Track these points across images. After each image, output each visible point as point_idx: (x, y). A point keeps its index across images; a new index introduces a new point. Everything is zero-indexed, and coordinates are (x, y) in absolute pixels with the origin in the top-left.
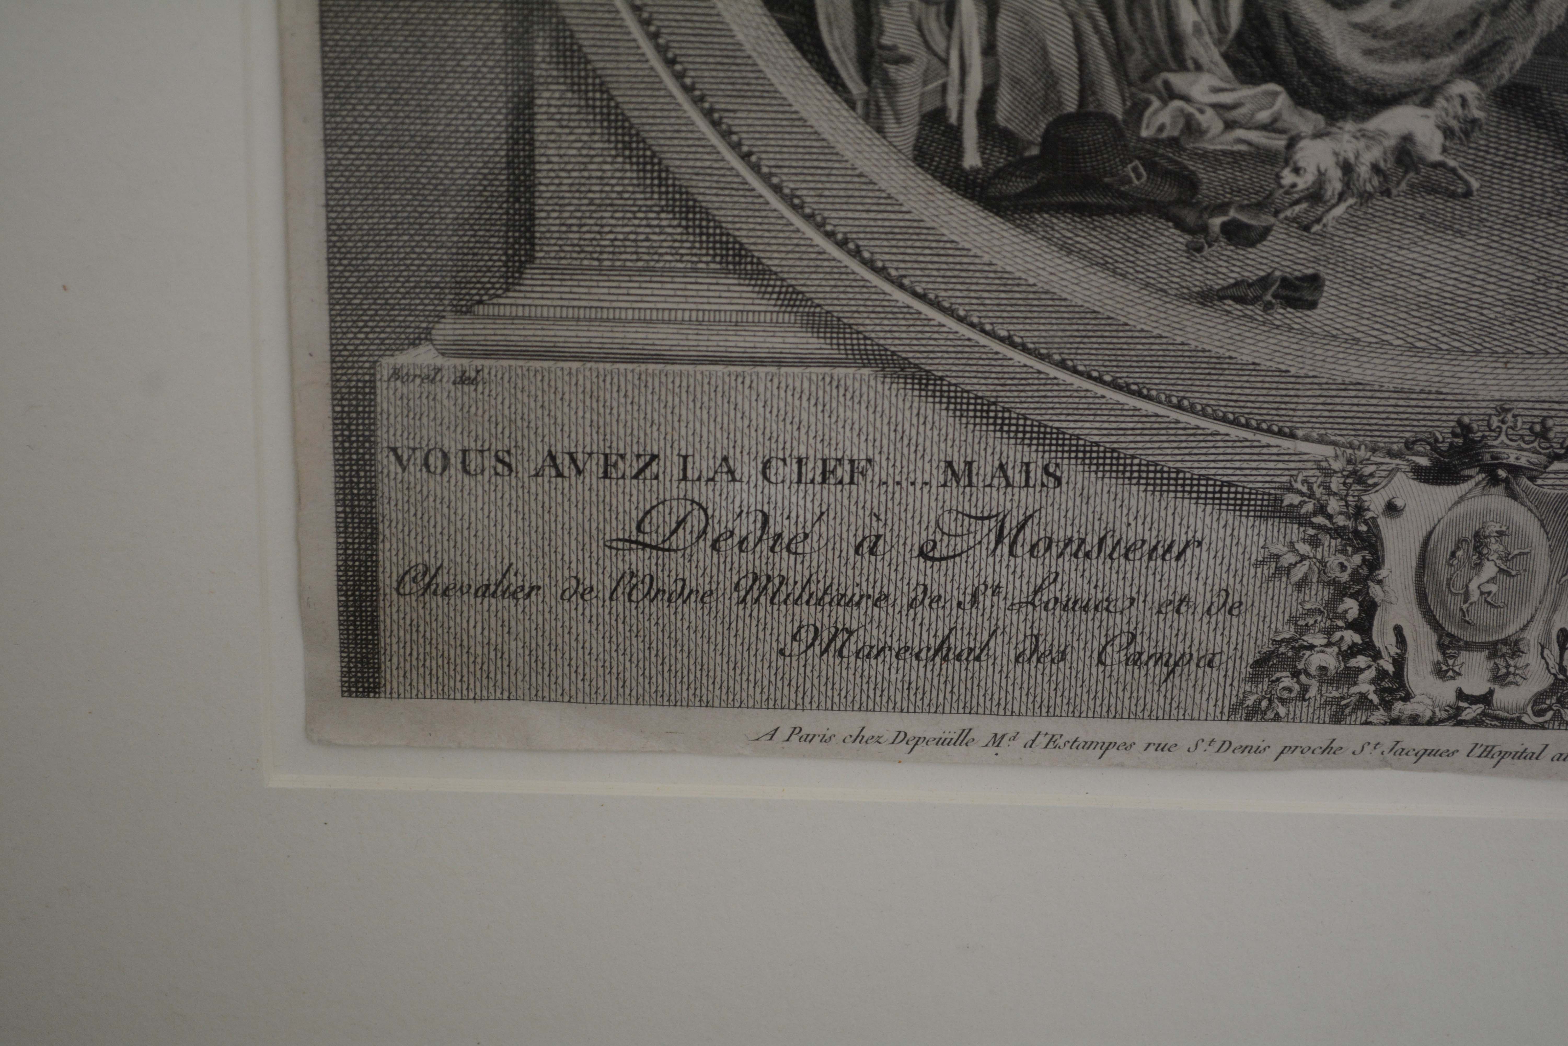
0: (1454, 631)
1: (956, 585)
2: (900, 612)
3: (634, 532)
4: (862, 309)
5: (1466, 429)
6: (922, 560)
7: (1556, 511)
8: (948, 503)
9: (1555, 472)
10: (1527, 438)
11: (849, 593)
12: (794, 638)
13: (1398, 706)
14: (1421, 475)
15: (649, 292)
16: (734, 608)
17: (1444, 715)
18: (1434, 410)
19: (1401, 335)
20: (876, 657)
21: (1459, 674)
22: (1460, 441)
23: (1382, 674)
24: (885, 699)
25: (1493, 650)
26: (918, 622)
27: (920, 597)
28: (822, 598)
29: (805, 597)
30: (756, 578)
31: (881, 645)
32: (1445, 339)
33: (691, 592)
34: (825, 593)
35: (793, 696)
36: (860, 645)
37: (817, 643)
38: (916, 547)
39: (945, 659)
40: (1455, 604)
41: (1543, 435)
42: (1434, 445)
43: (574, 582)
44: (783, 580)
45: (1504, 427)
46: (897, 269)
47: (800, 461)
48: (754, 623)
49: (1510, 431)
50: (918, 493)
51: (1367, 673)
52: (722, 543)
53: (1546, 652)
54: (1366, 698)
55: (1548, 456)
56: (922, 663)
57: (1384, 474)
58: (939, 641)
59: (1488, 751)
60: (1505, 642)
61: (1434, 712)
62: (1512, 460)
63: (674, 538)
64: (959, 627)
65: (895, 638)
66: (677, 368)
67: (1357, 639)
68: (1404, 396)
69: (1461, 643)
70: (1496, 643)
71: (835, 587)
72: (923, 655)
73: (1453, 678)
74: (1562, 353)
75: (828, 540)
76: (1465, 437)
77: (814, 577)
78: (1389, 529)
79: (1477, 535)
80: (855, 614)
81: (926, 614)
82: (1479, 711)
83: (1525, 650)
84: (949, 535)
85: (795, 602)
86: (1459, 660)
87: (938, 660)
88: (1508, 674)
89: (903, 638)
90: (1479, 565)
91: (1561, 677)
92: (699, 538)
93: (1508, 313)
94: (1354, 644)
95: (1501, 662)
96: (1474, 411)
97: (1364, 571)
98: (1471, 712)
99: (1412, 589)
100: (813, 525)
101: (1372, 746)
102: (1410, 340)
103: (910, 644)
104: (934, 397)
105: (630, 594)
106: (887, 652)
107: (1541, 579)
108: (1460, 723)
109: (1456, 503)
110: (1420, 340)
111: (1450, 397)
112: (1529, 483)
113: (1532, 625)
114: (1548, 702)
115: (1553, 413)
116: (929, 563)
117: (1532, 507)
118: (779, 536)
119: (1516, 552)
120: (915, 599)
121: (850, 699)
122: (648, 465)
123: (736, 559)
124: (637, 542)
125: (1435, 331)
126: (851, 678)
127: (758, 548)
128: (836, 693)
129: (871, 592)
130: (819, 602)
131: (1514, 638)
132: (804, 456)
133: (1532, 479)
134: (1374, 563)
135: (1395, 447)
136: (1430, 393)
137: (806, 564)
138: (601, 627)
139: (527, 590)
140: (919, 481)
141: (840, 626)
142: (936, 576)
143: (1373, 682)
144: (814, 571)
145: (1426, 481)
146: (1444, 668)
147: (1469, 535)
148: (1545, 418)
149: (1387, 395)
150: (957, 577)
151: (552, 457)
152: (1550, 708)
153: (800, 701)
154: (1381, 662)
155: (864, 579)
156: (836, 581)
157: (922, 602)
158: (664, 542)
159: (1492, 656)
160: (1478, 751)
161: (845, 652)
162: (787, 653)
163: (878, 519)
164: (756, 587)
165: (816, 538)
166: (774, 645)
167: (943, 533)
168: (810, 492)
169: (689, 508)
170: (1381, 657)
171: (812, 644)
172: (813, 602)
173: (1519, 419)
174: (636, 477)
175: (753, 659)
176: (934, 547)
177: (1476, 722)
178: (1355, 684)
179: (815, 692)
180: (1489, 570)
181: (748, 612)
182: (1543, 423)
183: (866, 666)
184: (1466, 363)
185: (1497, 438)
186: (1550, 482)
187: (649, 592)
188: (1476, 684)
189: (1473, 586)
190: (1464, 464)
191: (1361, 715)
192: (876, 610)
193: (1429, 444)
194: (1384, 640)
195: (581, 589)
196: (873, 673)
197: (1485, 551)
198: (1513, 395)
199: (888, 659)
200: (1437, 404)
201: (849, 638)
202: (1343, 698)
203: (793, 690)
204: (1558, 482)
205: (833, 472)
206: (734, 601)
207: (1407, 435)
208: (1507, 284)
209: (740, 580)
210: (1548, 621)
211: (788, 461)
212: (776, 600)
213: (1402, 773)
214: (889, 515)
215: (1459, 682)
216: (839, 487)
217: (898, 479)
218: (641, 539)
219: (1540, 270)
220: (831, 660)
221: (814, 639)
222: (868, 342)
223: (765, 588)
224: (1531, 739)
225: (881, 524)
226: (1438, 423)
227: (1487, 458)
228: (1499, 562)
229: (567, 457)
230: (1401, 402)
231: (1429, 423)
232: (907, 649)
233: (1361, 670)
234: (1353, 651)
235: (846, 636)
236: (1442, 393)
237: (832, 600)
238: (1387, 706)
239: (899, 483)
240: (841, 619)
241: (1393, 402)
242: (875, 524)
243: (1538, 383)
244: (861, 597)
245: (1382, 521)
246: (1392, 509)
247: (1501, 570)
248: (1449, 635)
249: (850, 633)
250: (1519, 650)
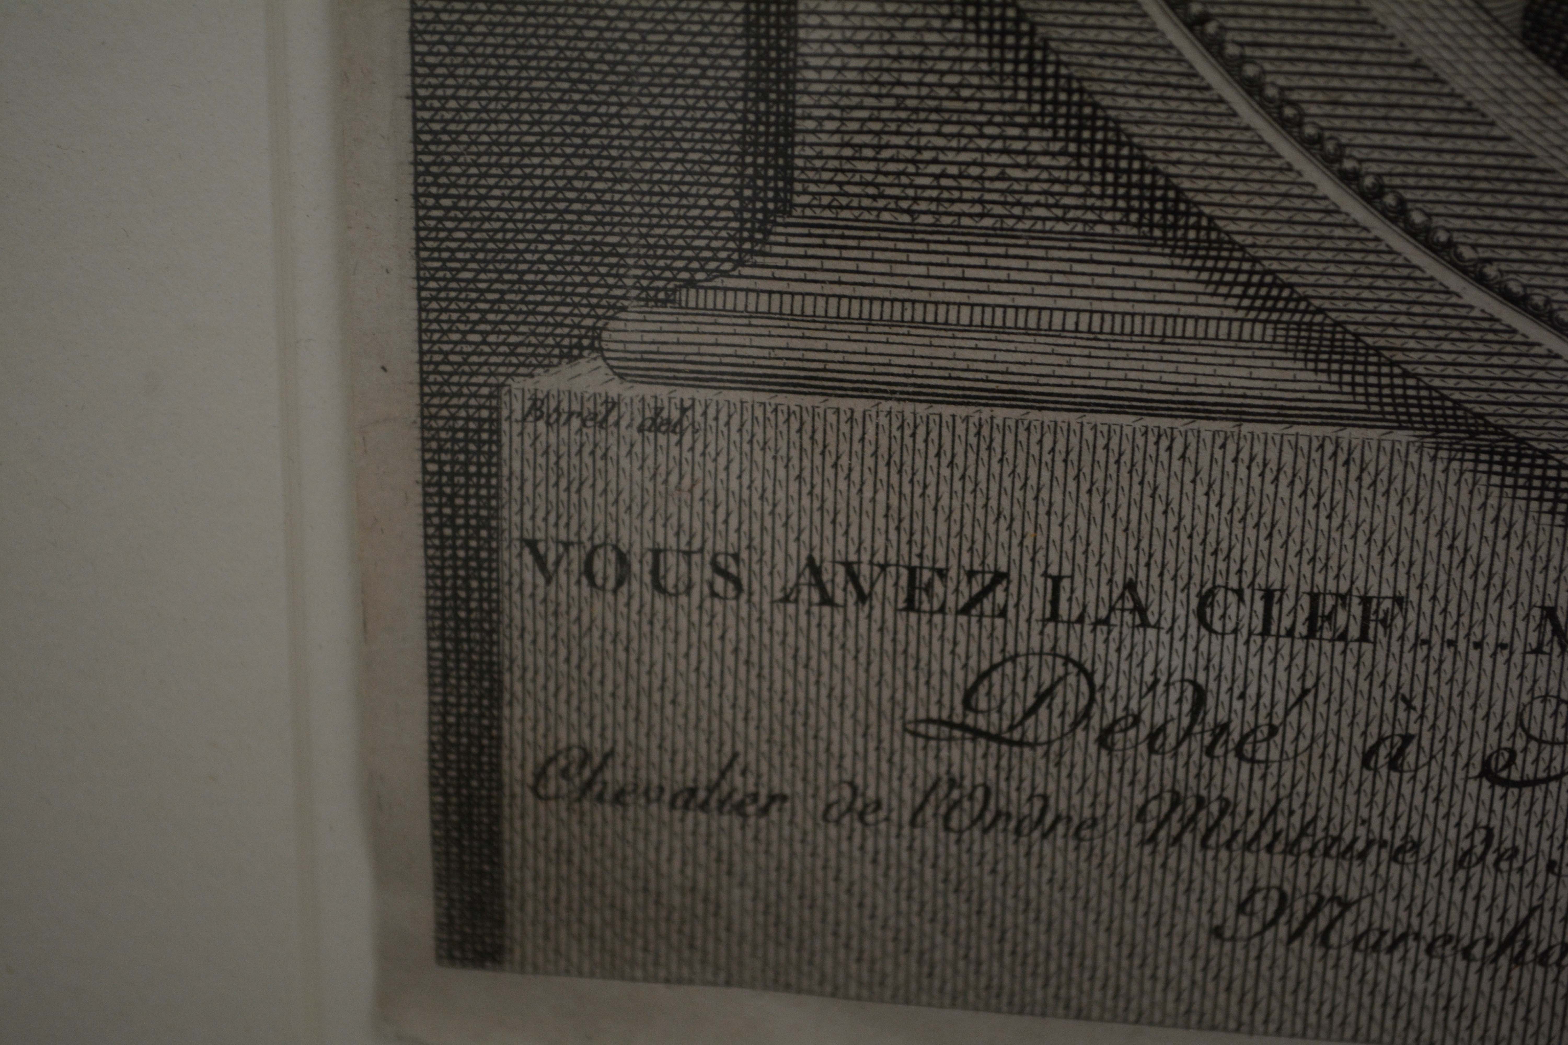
1: (1547, 832)
2: (1440, 874)
3: (959, 709)
4: (1402, 319)
6: (1486, 783)
8: (1542, 683)
11: (1347, 836)
12: (1241, 908)
15: (1002, 275)
16: (1135, 851)
20: (1391, 950)
24: (1401, 1024)
26: (1471, 893)
27: (1479, 850)
28: (1298, 841)
29: (1266, 839)
30: (1177, 801)
31: (1400, 930)
33: (1058, 819)
34: (1303, 833)
35: (1234, 1009)
36: (1362, 927)
37: (1283, 919)
38: (1477, 760)
39: (1518, 960)
43: (847, 792)
44: (1227, 807)
46: (1474, 246)
47: (1268, 595)
48: (1170, 878)
50: (1487, 663)
52: (1119, 736)
56: (1475, 966)
58: (1508, 929)
63: (1030, 722)
64: (1548, 905)
65: (1428, 919)
66: (1048, 416)
71: (1321, 824)
72: (1477, 951)
75: (1313, 740)
77: (1284, 805)
80: (1357, 872)
81: (1488, 880)
84: (1540, 741)
85: (1247, 846)
87: (1503, 961)
89: (1442, 919)
92: (1075, 725)
100: (1287, 712)
103: (1453, 931)
104: (1530, 488)
105: (947, 818)
106: (1412, 943)
116: (1499, 791)
118: (1223, 728)
120: (1469, 852)
121: (1337, 1019)
122: (987, 590)
123: (1142, 764)
124: (963, 727)
126: (1342, 983)
127: (1183, 749)
128: (1313, 1009)
129: (1387, 835)
130: (1291, 848)
132: (1277, 586)
137: (1271, 781)
138: (893, 873)
139: (763, 801)
140: (1491, 640)
141: (1327, 893)
142: (1510, 813)
144: (1283, 793)
150: (1549, 818)
151: (815, 570)
153: (1246, 1018)
155: (1376, 812)
156: (1324, 813)
157: (1482, 858)
158: (1011, 728)
161: (1334, 939)
162: (1228, 933)
163: (1409, 707)
164: (1176, 816)
165: (1291, 734)
166: (1205, 918)
167: (1530, 738)
168: (1285, 651)
169: (1060, 671)
171: (1274, 922)
172: (1279, 847)
174: (966, 610)
175: (1164, 942)
176: (1511, 762)
179: (1275, 1004)
181: (1159, 860)
183: (1370, 964)
187: (981, 816)
192: (1395, 868)
195: (859, 804)
196: (1382, 977)
199: (1411, 954)
201: (1341, 915)
203: (1234, 999)
205: (1330, 618)
206: (1135, 840)
209: (1147, 802)
211: (1247, 593)
212: (1212, 841)
214: (1431, 700)
216: (1340, 646)
217: (1450, 635)
218: (970, 720)
220: (1307, 951)
221: (1278, 913)
222: (1411, 382)
223: (1193, 818)
225: (1414, 716)
229: (841, 570)
232: (1447, 939)
235: (1336, 910)
237: (1314, 846)
239: (1452, 643)
240: (1329, 880)
242: (1402, 715)
244: (1369, 843)
249: (1345, 905)
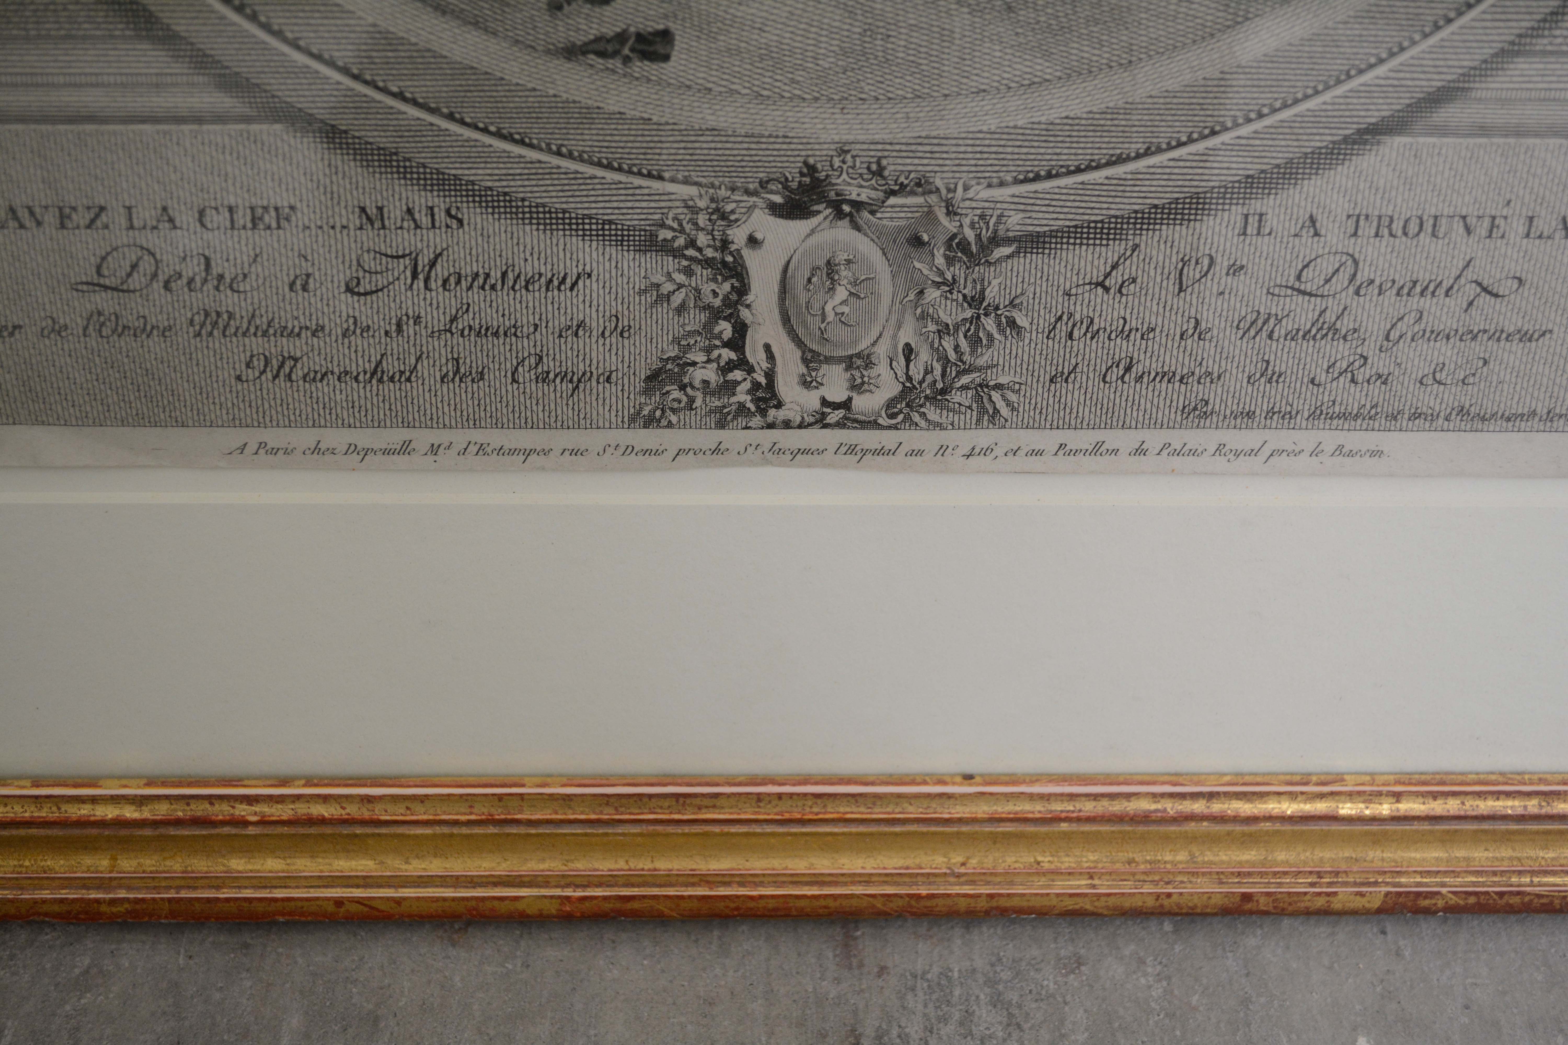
0: (815, 347)
1: (381, 317)
2: (336, 341)
3: (95, 276)
4: (266, 70)
5: (812, 169)
6: (349, 295)
7: (895, 241)
8: (366, 244)
9: (892, 207)
10: (865, 177)
11: (290, 326)
12: (248, 366)
13: (772, 412)
14: (775, 210)
15: (74, 58)
16: (192, 341)
17: (812, 420)
18: (782, 153)
19: (747, 85)
20: (321, 380)
21: (822, 384)
22: (807, 180)
23: (756, 386)
24: (334, 417)
25: (849, 362)
26: (353, 349)
27: (352, 328)
28: (267, 331)
29: (252, 330)
30: (207, 314)
31: (324, 370)
32: (787, 88)
33: (153, 328)
34: (269, 326)
35: (255, 416)
36: (306, 370)
37: (268, 369)
38: (343, 284)
39: (380, 381)
40: (814, 323)
41: (879, 172)
42: (785, 183)
43: (50, 322)
44: (231, 316)
45: (845, 167)
46: (292, 32)
47: (231, 209)
48: (212, 353)
49: (851, 171)
50: (339, 236)
51: (743, 384)
52: (173, 284)
53: (894, 363)
54: (744, 406)
55: (885, 192)
56: (362, 385)
57: (743, 210)
58: (373, 366)
59: (852, 450)
60: (858, 355)
61: (803, 418)
62: (854, 197)
63: (130, 280)
64: (389, 353)
65: (335, 364)
66: (111, 127)
67: (733, 356)
68: (756, 140)
69: (822, 358)
70: (851, 357)
71: (276, 321)
72: (361, 378)
73: (817, 388)
74: (890, 99)
75: (265, 279)
76: (811, 176)
77: (257, 312)
78: (751, 258)
79: (829, 263)
80: (298, 343)
81: (359, 342)
82: (841, 416)
83: (876, 362)
84: (370, 273)
85: (244, 334)
86: (821, 373)
87: (374, 381)
88: (863, 383)
89: (342, 363)
90: (832, 289)
91: (908, 384)
92: (152, 280)
93: (840, 63)
94: (731, 360)
95: (857, 374)
96: (818, 153)
97: (734, 297)
98: (835, 416)
99: (776, 311)
100: (250, 266)
101: (753, 447)
102: (755, 89)
103: (348, 369)
104: (341, 149)
105: (100, 331)
106: (330, 376)
107: (886, 301)
108: (826, 426)
109: (808, 236)
110: (765, 89)
111: (795, 140)
112: (870, 217)
113: (881, 341)
114: (899, 406)
115: (886, 154)
116: (356, 298)
117: (874, 237)
118: (221, 277)
119: (863, 277)
120: (347, 329)
121: (304, 417)
122: (97, 216)
123: (187, 297)
124: (99, 285)
125: (777, 80)
126: (302, 398)
127: (205, 288)
128: (291, 412)
129: (308, 324)
130: (265, 334)
131: (866, 352)
132: (234, 204)
133: (873, 213)
134: (742, 290)
135: (751, 186)
136: (777, 137)
137: (249, 301)
138: (80, 360)
139: (10, 329)
140: (338, 225)
141: (286, 355)
142: (363, 309)
143: (749, 392)
144: (256, 306)
145: (781, 216)
146: (809, 379)
147: (822, 263)
148: (880, 158)
149: (740, 139)
150: (381, 310)
151: (12, 210)
152: (901, 412)
153: (261, 420)
154: (755, 375)
155: (301, 312)
156: (277, 315)
157: (354, 332)
158: (122, 284)
159: (849, 368)
160: (843, 449)
161: (294, 377)
162: (244, 378)
163: (306, 260)
164: (208, 322)
165: (254, 277)
166: (232, 372)
167: (365, 271)
168: (243, 237)
169: (140, 253)
170: (754, 371)
171: (264, 371)
172: (259, 333)
173: (858, 159)
174: (89, 227)
175: (215, 385)
176: (358, 284)
177: (840, 425)
178: (734, 394)
179: (273, 412)
180: (841, 293)
181: (205, 344)
182: (878, 163)
183: (313, 389)
184: (807, 110)
185: (839, 176)
186: (888, 215)
187: (116, 329)
188: (837, 392)
189: (828, 308)
190: (812, 200)
191: (742, 421)
192: (315, 339)
193: (780, 183)
194: (755, 356)
195: (57, 327)
196: (320, 394)
197: (836, 277)
198: (851, 138)
199: (331, 382)
200: (785, 146)
201: (295, 365)
202: (724, 407)
203: (254, 410)
204: (894, 215)
205: (261, 219)
206: (191, 335)
207: (761, 175)
208: (837, 36)
209: (193, 315)
210: (895, 336)
211: (221, 209)
212: (227, 333)
213: (782, 469)
214: (316, 255)
215: (823, 391)
216: (268, 232)
217: (319, 223)
218: (102, 281)
219: (866, 24)
220: (283, 384)
221: (266, 366)
222: (276, 100)
223: (216, 323)
224: (888, 439)
225: (309, 264)
226: (787, 164)
227: (832, 195)
228: (849, 286)
229: (26, 210)
230: (753, 146)
231: (779, 165)
232: (346, 373)
233: (739, 383)
234: (730, 366)
235: (292, 363)
236: (787, 137)
237: (276, 331)
238: (763, 412)
239: (321, 227)
240: (286, 349)
241: (746, 146)
242: (304, 264)
243: (871, 126)
244: (301, 328)
245: (745, 252)
246: (753, 241)
247: (851, 294)
248: (811, 351)
249: (296, 360)
250: (871, 363)
